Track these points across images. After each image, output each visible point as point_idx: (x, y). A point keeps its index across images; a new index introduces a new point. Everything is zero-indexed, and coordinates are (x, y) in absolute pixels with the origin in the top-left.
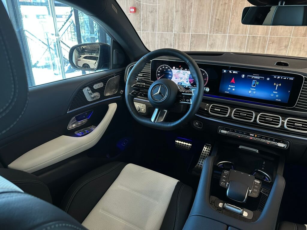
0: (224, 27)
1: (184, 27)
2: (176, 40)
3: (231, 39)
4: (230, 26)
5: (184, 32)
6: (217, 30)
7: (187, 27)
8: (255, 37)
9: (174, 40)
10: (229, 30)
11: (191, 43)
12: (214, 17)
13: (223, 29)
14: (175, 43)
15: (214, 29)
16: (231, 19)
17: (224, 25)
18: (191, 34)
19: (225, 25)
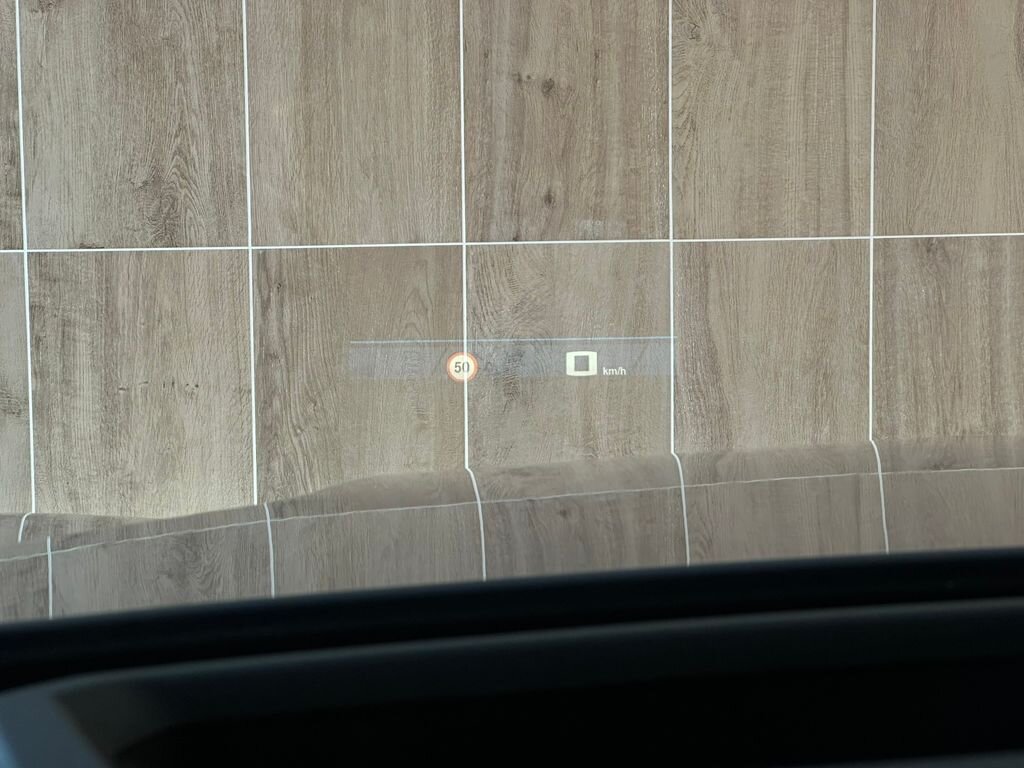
0: (616, 162)
1: (156, 180)
2: (66, 339)
3: (714, 291)
4: (679, 149)
5: (168, 229)
6: (549, 199)
7: (203, 177)
8: (946, 255)
9: (37, 341)
10: (680, 193)
11: (266, 358)
12: (503, 57)
13: (614, 183)
14: (56, 368)
15: (514, 187)
16: (680, 79)
17: (614, 139)
18: (262, 259)
19: (629, 143)
